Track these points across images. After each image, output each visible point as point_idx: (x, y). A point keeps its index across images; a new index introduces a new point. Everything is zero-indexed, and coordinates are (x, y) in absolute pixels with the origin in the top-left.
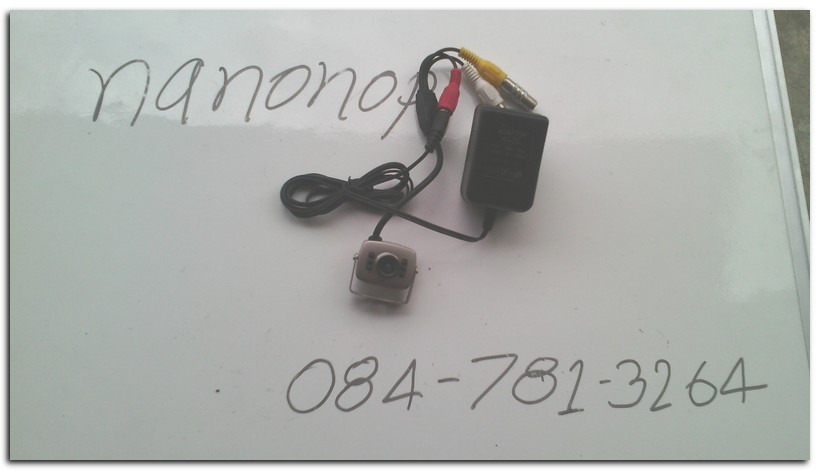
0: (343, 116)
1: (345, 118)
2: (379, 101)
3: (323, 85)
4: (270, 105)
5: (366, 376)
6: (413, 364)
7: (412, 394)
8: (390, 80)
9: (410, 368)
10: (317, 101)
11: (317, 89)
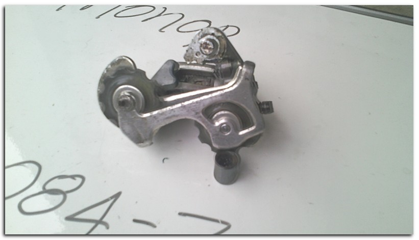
0: (162, 30)
1: (164, 32)
2: (193, 30)
3: (159, 15)
4: (117, 15)
5: (65, 190)
6: (117, 195)
7: (100, 222)
8: (206, 24)
9: (112, 198)
10: (149, 21)
11: (155, 16)
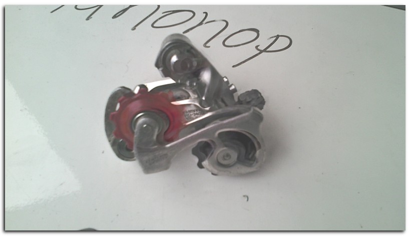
0: (207, 45)
1: (209, 47)
2: (240, 43)
3: (201, 24)
4: (155, 25)
8: (255, 34)
10: (191, 32)
11: (196, 25)
